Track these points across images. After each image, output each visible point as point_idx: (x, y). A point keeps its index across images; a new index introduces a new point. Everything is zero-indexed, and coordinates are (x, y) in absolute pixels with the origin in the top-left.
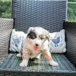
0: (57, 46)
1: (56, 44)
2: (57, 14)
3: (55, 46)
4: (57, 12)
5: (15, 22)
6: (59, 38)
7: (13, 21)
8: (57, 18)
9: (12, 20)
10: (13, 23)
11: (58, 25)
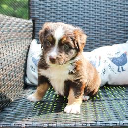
0: (123, 70)
1: (120, 67)
2: (119, 9)
3: (118, 71)
4: (119, 5)
5: (36, 26)
6: (124, 55)
7: (32, 24)
8: (119, 16)
9: (31, 21)
10: (32, 28)
11: (121, 31)
